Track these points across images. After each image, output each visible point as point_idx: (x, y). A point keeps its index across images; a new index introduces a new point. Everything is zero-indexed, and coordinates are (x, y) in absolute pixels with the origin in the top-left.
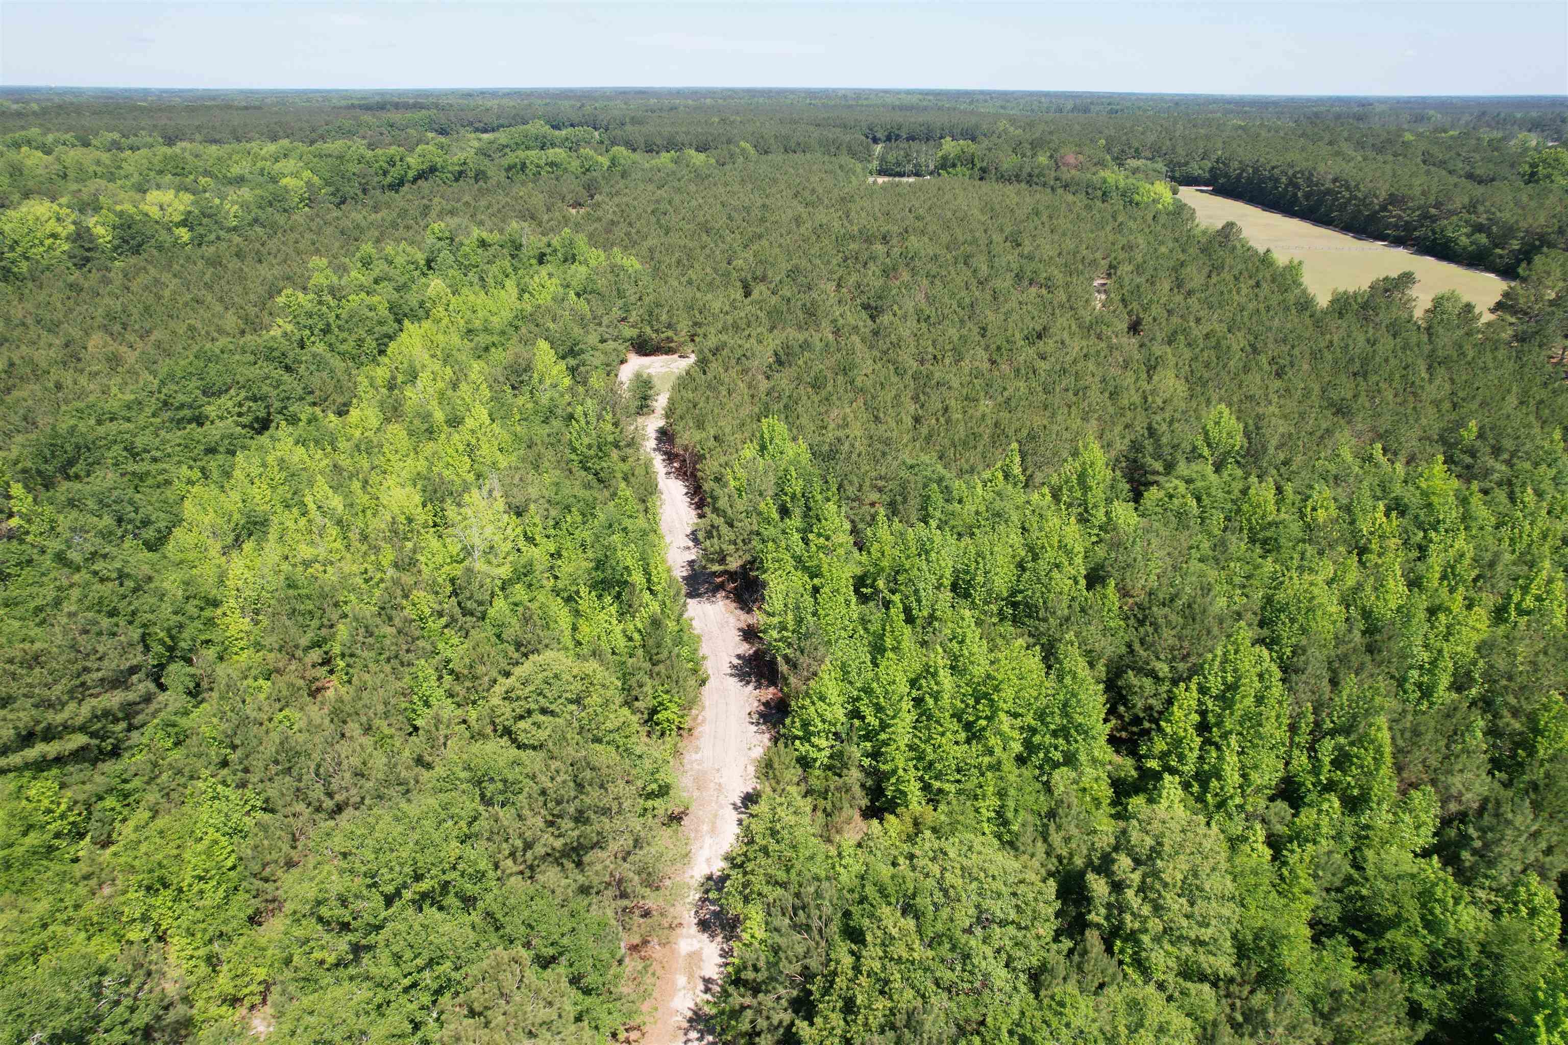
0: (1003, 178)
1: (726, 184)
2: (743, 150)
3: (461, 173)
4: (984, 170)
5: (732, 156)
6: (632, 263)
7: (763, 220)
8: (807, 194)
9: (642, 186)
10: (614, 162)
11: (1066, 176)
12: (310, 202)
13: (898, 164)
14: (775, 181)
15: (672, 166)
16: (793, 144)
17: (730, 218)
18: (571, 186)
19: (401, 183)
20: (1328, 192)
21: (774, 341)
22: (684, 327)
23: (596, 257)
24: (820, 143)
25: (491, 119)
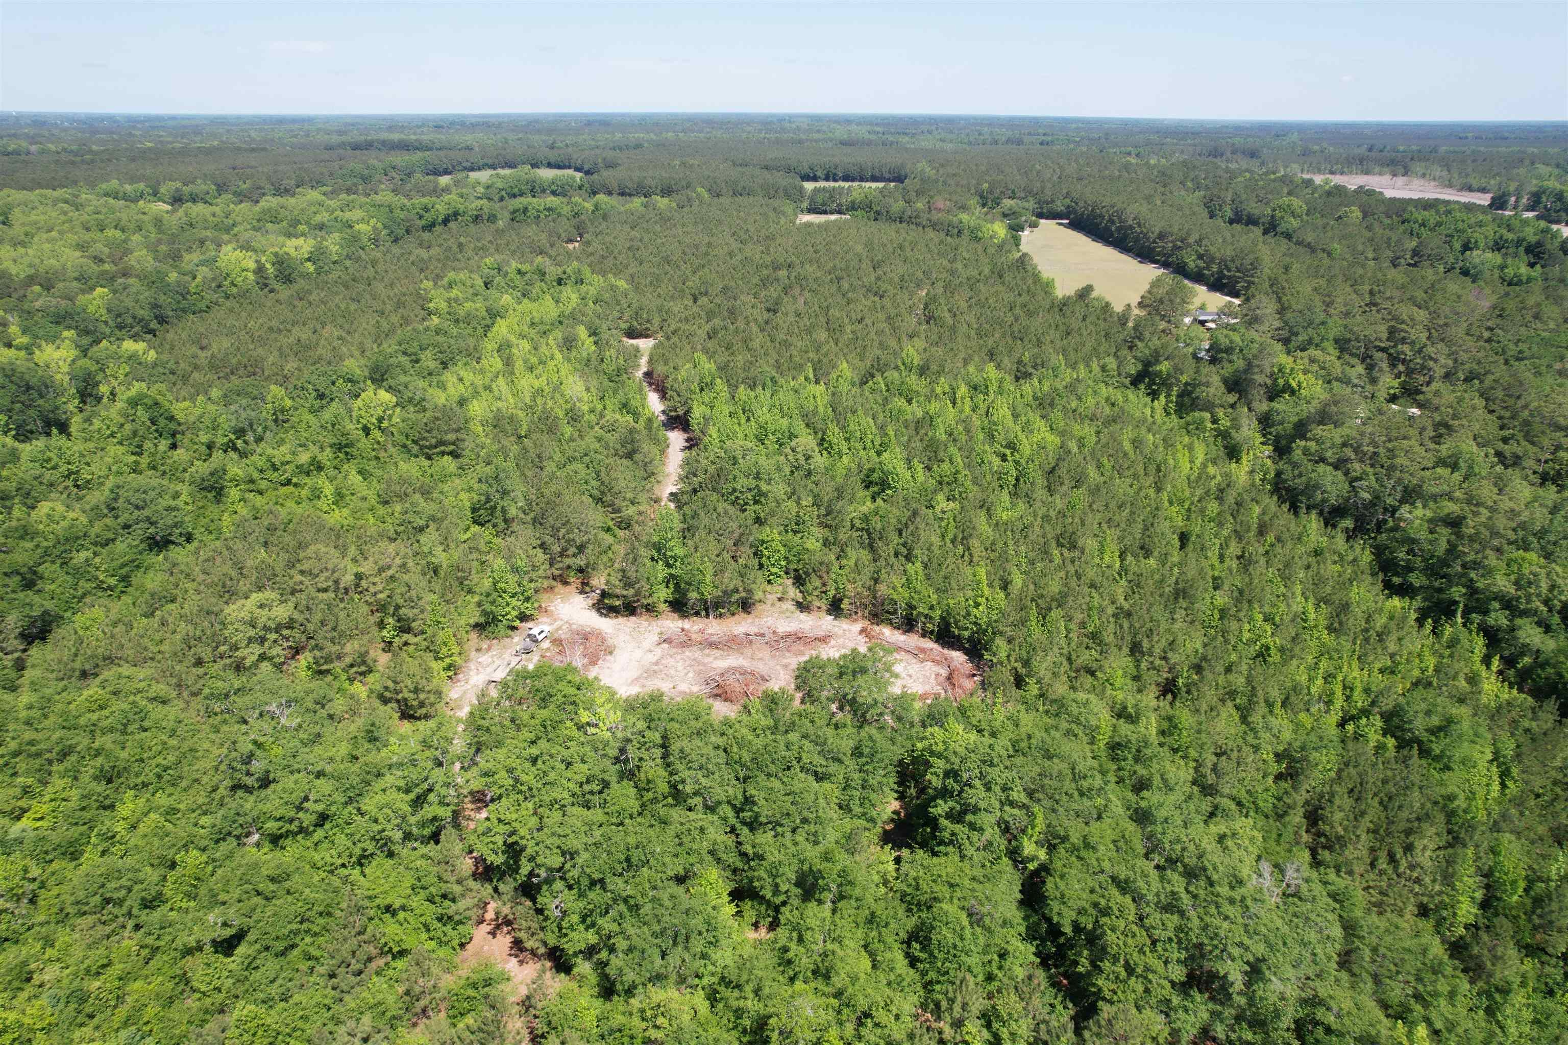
0: (891, 219)
1: (683, 225)
2: (698, 195)
3: (477, 217)
4: (878, 213)
5: (689, 200)
6: (622, 284)
7: (707, 254)
8: (742, 233)
9: (618, 226)
10: (597, 207)
11: (935, 216)
12: (375, 241)
13: (824, 204)
14: (720, 222)
15: (642, 209)
16: (739, 188)
17: (684, 253)
18: (565, 227)
19: (433, 225)
20: (1131, 227)
21: (707, 328)
22: (656, 321)
23: (598, 280)
24: (762, 187)
25: (475, 158)
